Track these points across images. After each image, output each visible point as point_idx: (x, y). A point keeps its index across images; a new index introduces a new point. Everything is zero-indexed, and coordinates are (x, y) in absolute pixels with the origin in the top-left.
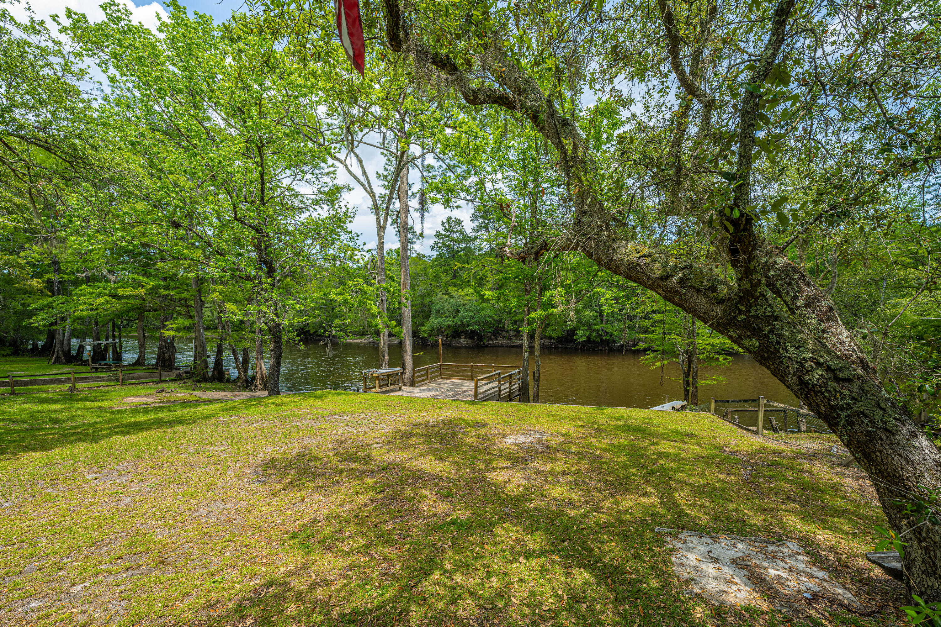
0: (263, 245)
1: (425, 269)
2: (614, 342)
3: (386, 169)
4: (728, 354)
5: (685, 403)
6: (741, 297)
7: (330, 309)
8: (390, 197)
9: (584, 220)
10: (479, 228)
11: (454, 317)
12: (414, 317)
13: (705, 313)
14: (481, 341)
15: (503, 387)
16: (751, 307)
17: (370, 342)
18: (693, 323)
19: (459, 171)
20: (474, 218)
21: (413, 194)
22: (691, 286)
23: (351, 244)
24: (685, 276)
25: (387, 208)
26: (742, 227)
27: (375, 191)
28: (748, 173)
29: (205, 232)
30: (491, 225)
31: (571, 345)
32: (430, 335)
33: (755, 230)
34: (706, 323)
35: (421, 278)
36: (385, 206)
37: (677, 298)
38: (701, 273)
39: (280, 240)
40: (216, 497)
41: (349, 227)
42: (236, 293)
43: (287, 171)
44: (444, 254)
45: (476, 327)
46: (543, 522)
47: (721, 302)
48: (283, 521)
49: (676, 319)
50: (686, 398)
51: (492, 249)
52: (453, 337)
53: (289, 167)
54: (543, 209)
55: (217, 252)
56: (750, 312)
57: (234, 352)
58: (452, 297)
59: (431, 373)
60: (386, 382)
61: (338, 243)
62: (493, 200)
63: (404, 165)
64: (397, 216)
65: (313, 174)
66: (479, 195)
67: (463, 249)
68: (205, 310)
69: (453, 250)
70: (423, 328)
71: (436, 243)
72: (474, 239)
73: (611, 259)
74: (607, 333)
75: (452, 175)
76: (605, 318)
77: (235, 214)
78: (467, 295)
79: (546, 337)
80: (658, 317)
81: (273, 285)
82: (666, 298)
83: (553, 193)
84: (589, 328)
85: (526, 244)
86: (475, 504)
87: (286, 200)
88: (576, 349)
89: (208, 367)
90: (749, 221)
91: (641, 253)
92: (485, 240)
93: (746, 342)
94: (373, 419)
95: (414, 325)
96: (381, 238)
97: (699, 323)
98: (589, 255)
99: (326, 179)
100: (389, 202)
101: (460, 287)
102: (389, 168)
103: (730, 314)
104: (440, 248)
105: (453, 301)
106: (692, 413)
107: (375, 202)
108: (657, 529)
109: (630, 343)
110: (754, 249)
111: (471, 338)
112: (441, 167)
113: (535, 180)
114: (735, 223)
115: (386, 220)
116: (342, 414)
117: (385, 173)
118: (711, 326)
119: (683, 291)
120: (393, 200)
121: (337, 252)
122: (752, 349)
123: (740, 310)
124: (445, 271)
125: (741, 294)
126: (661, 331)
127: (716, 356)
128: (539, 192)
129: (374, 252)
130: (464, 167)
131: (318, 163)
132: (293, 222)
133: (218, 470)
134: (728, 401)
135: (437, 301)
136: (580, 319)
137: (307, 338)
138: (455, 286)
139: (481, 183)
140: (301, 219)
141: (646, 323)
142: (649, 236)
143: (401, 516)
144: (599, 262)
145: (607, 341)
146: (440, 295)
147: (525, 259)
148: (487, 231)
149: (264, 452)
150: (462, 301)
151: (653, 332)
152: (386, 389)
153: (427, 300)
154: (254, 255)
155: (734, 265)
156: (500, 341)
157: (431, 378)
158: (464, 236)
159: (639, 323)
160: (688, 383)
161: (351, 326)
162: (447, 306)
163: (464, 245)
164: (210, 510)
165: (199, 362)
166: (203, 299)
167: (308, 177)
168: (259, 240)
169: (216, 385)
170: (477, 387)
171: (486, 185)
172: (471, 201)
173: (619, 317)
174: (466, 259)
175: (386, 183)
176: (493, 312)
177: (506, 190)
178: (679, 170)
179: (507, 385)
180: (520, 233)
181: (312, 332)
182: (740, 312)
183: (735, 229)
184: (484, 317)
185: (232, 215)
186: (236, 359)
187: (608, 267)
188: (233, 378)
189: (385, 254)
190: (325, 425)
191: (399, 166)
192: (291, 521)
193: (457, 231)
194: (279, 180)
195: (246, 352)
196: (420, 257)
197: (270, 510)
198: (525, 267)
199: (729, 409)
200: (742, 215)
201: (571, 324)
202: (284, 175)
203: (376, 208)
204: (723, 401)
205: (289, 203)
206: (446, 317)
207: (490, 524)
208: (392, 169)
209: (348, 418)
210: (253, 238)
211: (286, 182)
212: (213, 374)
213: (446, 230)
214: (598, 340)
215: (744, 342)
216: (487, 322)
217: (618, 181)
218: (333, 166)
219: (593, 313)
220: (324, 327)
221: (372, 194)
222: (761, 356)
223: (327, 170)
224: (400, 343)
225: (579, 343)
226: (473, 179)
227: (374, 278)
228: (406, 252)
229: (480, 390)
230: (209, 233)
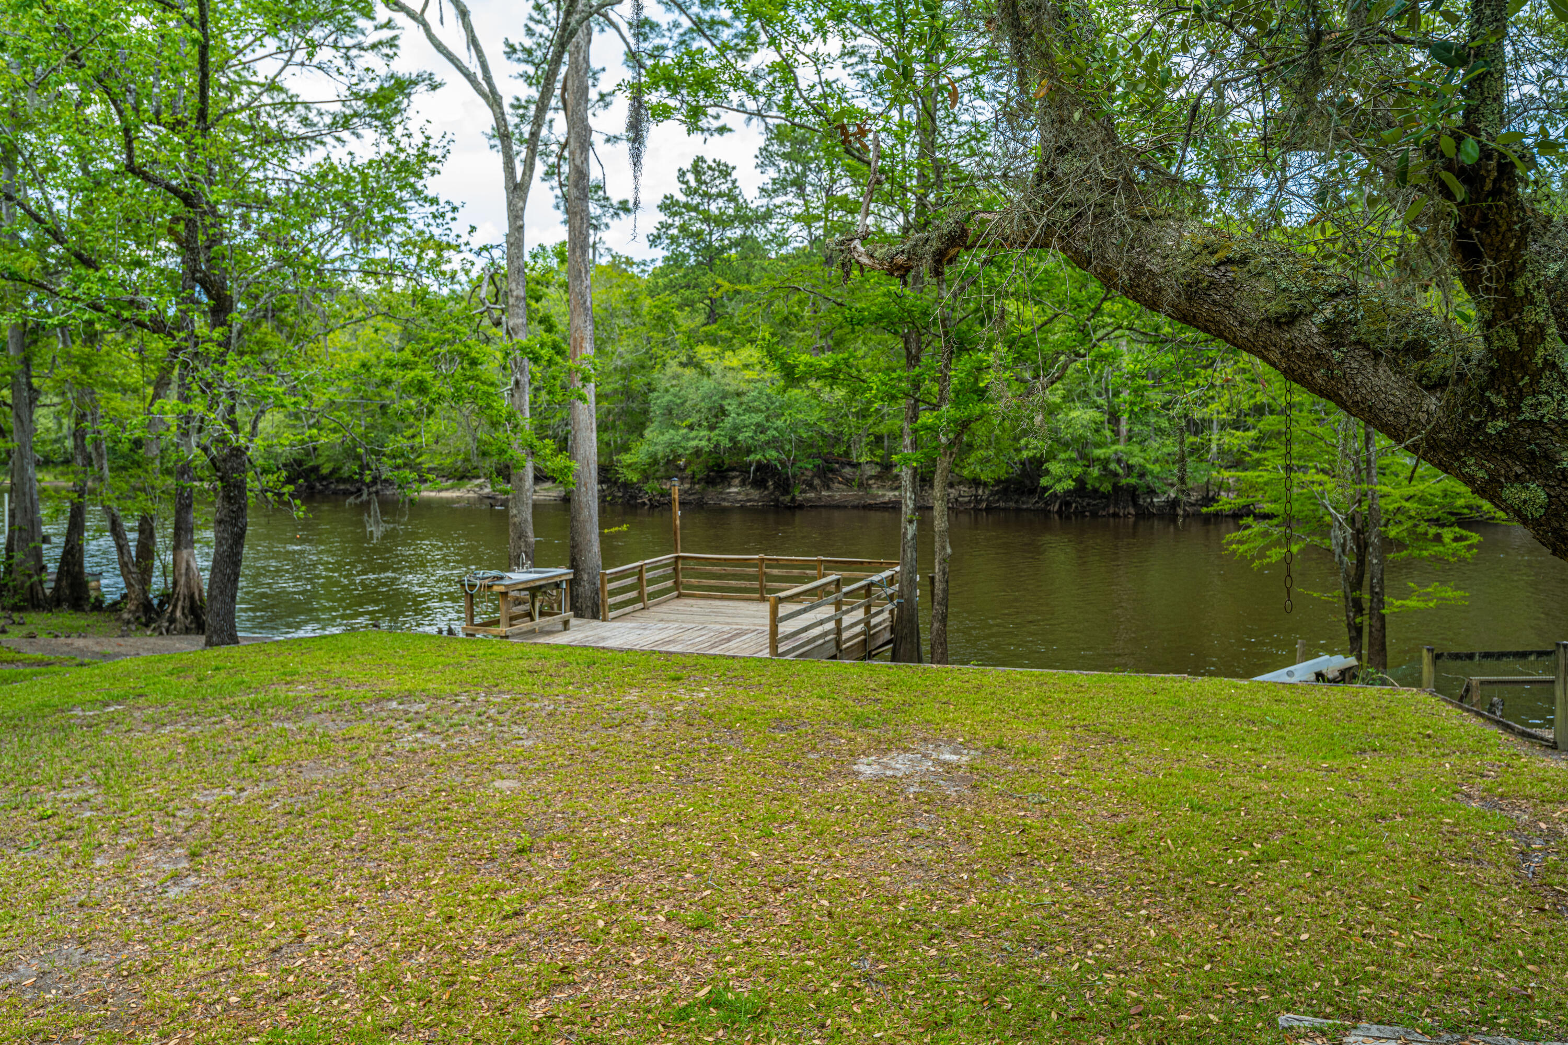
0: (201, 238)
1: (632, 298)
2: (1152, 492)
3: (530, 32)
4: (1465, 522)
5: (1352, 661)
6: (1493, 371)
7: (374, 407)
8: (542, 107)
9: (1062, 167)
10: (780, 186)
11: (712, 428)
12: (602, 427)
13: (1397, 414)
14: (786, 492)
15: (847, 620)
16: (1521, 396)
17: (482, 498)
18: (1368, 439)
19: (726, 34)
20: (766, 157)
21: (602, 97)
22: (1358, 342)
23: (436, 232)
24: (1339, 314)
25: (534, 135)
26: (1488, 186)
27: (500, 89)
28: (1500, 46)
29: (50, 205)
30: (811, 177)
31: (1030, 503)
32: (646, 478)
33: (1525, 192)
34: (1399, 440)
35: (621, 322)
36: (526, 129)
37: (1319, 375)
38: (1384, 307)
39: (246, 225)
40: (64, 931)
41: (432, 185)
42: (124, 367)
43: (267, 40)
44: (686, 257)
45: (772, 454)
46: (966, 1000)
47: (1438, 385)
48: (246, 997)
49: (1319, 430)
50: (1354, 647)
51: (814, 241)
52: (709, 481)
53: (273, 30)
54: (951, 134)
55: (79, 256)
56: (1518, 410)
57: (116, 529)
58: (706, 372)
59: (651, 582)
60: (527, 607)
61: (399, 229)
62: (817, 112)
63: (580, 23)
64: (560, 157)
65: (335, 46)
66: (779, 98)
67: (734, 244)
68: (39, 412)
69: (709, 246)
70: (627, 458)
71: (665, 226)
72: (767, 216)
73: (1140, 271)
74: (1130, 468)
75: (705, 44)
76: (1124, 427)
77: (130, 157)
78: (746, 366)
79: (962, 481)
80: (1270, 422)
81: (226, 344)
82: (1290, 374)
83: (978, 91)
84: (1082, 456)
85: (906, 230)
86: (775, 948)
87: (264, 117)
88: (1046, 513)
89: (43, 568)
90: (1506, 169)
91: (1221, 255)
92: (797, 219)
93: (1513, 493)
94: (492, 712)
95: (605, 448)
96: (516, 216)
97: (1381, 441)
98: (1081, 260)
99: (371, 59)
100: (538, 121)
101: (729, 344)
102: (538, 28)
103: (1465, 416)
104: (673, 240)
105: (707, 384)
106: (1373, 690)
107: (500, 118)
108: (1283, 1019)
109: (1194, 497)
110: (1522, 243)
111: (759, 483)
112: (677, 25)
113: (928, 58)
114: (1469, 175)
115: (529, 166)
116: (407, 697)
117: (529, 43)
118: (1413, 449)
119: (1338, 355)
120: (550, 115)
121: (396, 255)
122: (1529, 511)
123: (1492, 407)
124: (687, 303)
125: (1494, 363)
126: (1280, 462)
127: (1433, 531)
128: (941, 89)
129: (496, 253)
130: (740, 26)
131: (350, 19)
132: (281, 174)
133: (67, 856)
134: (1471, 656)
135: (665, 384)
136: (1056, 430)
137: (311, 487)
138: (714, 343)
139: (786, 70)
140: (304, 168)
141: (1236, 440)
142: (1240, 205)
143: (571, 984)
144: (1108, 279)
145: (1133, 492)
146: (673, 367)
147: (908, 270)
148: (801, 193)
149: (194, 805)
150: (733, 383)
151: (1258, 463)
152: (525, 625)
153: (638, 381)
154: (173, 263)
155: (1471, 286)
156: (839, 493)
157: (652, 595)
158: (738, 208)
159: (1216, 439)
160: (1358, 606)
161: (433, 453)
162: (694, 397)
163: (736, 233)
164: (47, 966)
165: (19, 556)
166: (35, 382)
167: (324, 54)
168: (191, 225)
169: (65, 618)
170: (775, 621)
171: (799, 72)
172: (759, 113)
173: (1164, 424)
174: (743, 269)
175: (531, 70)
176: (817, 414)
177: (853, 85)
178: (1316, 37)
179: (860, 614)
180: (889, 200)
181: (325, 471)
182: (1493, 412)
183: (1470, 192)
184: (793, 427)
185: (122, 158)
186: (121, 548)
187: (1132, 292)
188: (109, 599)
189: (527, 258)
190: (360, 729)
191: (566, 24)
192: (268, 998)
193: (720, 195)
194: (246, 66)
195: (146, 529)
196: (620, 265)
197: (211, 967)
198: (907, 291)
199: (1475, 679)
200: (1486, 153)
201: (1033, 446)
202: (260, 52)
203: (503, 135)
204: (1457, 656)
205: (273, 124)
206: (691, 427)
207: (819, 1006)
208: (547, 32)
209: (422, 707)
210: (176, 219)
211: (266, 69)
212: (56, 589)
213: (690, 192)
214: (1106, 487)
215: (1506, 493)
216: (801, 440)
217: (1153, 60)
218: (388, 25)
219: (1092, 414)
220: (358, 457)
221: (493, 99)
222: (1554, 531)
223: (374, 37)
224: (567, 500)
225: (1055, 495)
226: (764, 57)
227: (497, 324)
228: (584, 252)
229: (785, 628)
230: (59, 206)
